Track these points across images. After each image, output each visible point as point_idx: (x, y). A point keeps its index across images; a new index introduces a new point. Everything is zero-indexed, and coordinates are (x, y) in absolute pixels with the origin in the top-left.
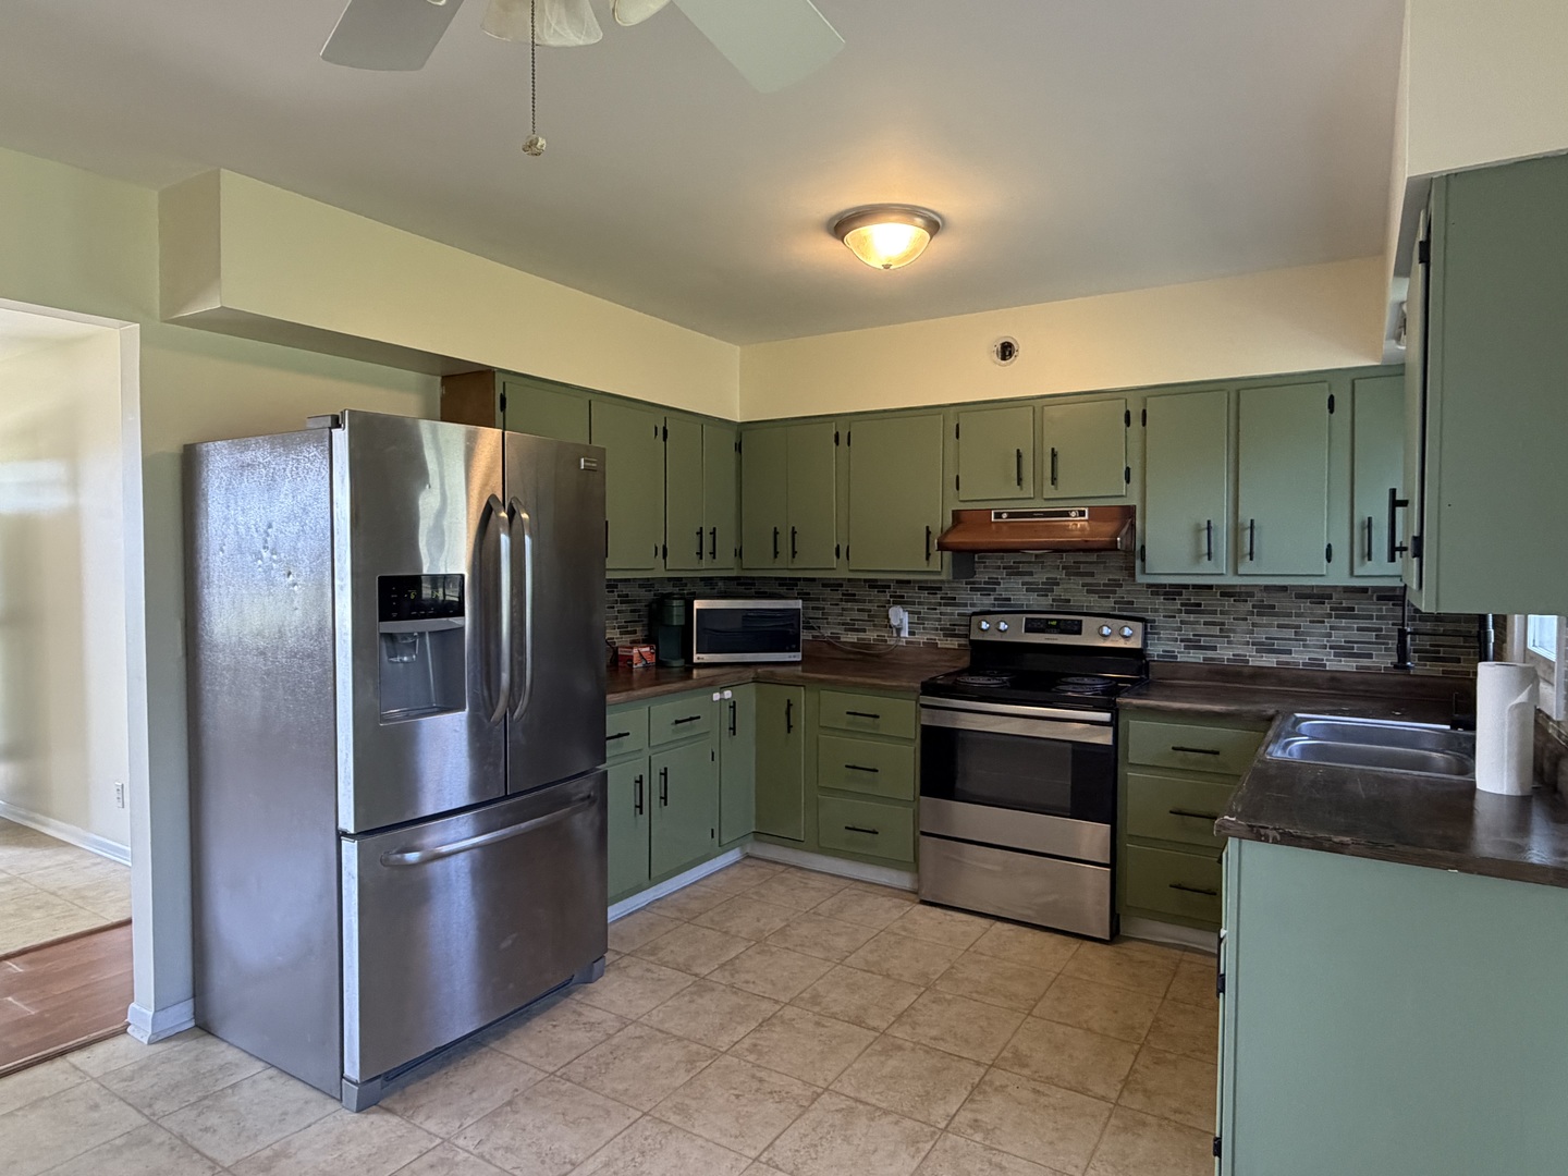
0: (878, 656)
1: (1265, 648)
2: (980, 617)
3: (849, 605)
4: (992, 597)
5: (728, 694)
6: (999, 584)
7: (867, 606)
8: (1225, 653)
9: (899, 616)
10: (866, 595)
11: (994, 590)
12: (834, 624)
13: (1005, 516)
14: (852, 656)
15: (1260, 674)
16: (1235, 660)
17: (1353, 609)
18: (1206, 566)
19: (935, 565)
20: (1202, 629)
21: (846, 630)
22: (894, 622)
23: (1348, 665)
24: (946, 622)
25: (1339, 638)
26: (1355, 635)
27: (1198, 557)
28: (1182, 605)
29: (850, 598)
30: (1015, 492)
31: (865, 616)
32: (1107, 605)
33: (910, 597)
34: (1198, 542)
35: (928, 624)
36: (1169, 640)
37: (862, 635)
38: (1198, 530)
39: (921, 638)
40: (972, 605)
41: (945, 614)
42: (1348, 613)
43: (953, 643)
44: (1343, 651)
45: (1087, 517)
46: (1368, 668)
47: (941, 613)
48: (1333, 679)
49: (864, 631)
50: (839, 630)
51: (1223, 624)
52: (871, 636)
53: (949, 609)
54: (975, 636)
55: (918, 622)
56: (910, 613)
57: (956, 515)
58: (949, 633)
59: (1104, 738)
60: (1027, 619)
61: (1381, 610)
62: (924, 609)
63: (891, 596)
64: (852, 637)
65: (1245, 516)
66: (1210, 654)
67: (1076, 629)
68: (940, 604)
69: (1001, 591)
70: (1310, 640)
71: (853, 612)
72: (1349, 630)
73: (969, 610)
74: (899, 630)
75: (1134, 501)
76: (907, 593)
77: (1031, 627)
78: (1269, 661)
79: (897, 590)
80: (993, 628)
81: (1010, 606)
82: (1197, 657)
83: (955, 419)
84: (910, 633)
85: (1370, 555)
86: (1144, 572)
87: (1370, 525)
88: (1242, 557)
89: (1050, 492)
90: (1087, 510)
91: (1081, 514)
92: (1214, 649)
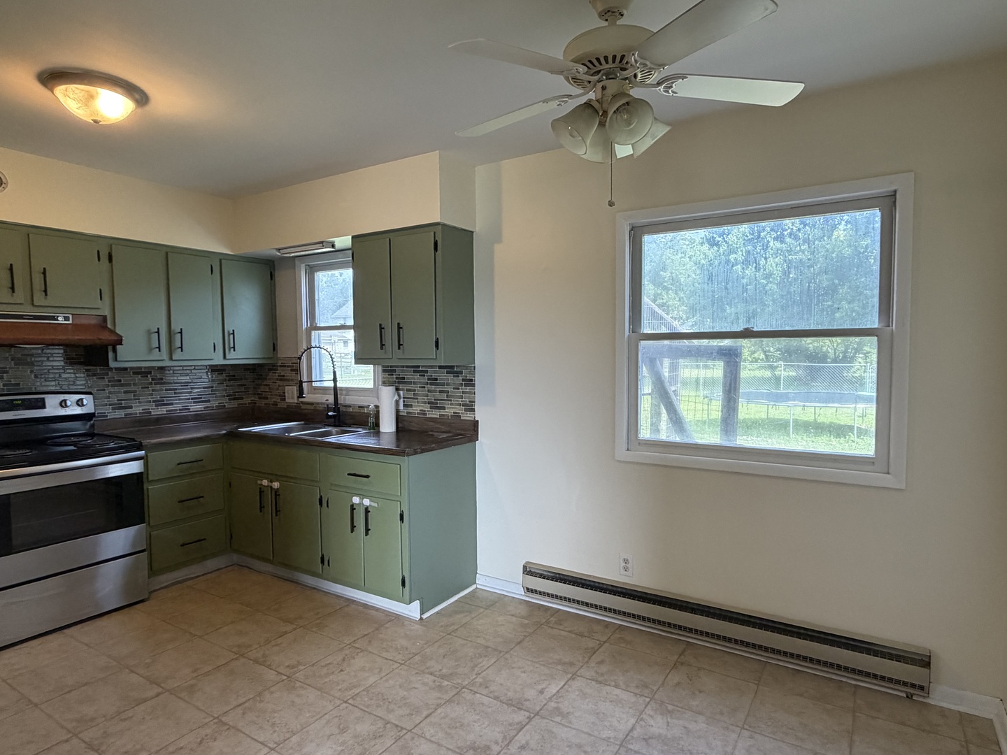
1: (160, 403)
8: (137, 409)
15: (159, 420)
16: (143, 413)
18: (156, 355)
20: (123, 396)
23: (200, 407)
27: (150, 350)
28: (109, 381)
34: (149, 340)
36: (106, 405)
38: (149, 333)
44: (198, 401)
45: (70, 322)
51: (136, 391)
59: (137, 468)
65: (176, 327)
66: (129, 411)
67: (41, 404)
75: (106, 312)
78: (162, 411)
82: (120, 414)
85: (234, 347)
86: (116, 359)
87: (233, 334)
88: (175, 349)
89: (39, 299)
90: (71, 316)
91: (66, 319)
92: (131, 407)
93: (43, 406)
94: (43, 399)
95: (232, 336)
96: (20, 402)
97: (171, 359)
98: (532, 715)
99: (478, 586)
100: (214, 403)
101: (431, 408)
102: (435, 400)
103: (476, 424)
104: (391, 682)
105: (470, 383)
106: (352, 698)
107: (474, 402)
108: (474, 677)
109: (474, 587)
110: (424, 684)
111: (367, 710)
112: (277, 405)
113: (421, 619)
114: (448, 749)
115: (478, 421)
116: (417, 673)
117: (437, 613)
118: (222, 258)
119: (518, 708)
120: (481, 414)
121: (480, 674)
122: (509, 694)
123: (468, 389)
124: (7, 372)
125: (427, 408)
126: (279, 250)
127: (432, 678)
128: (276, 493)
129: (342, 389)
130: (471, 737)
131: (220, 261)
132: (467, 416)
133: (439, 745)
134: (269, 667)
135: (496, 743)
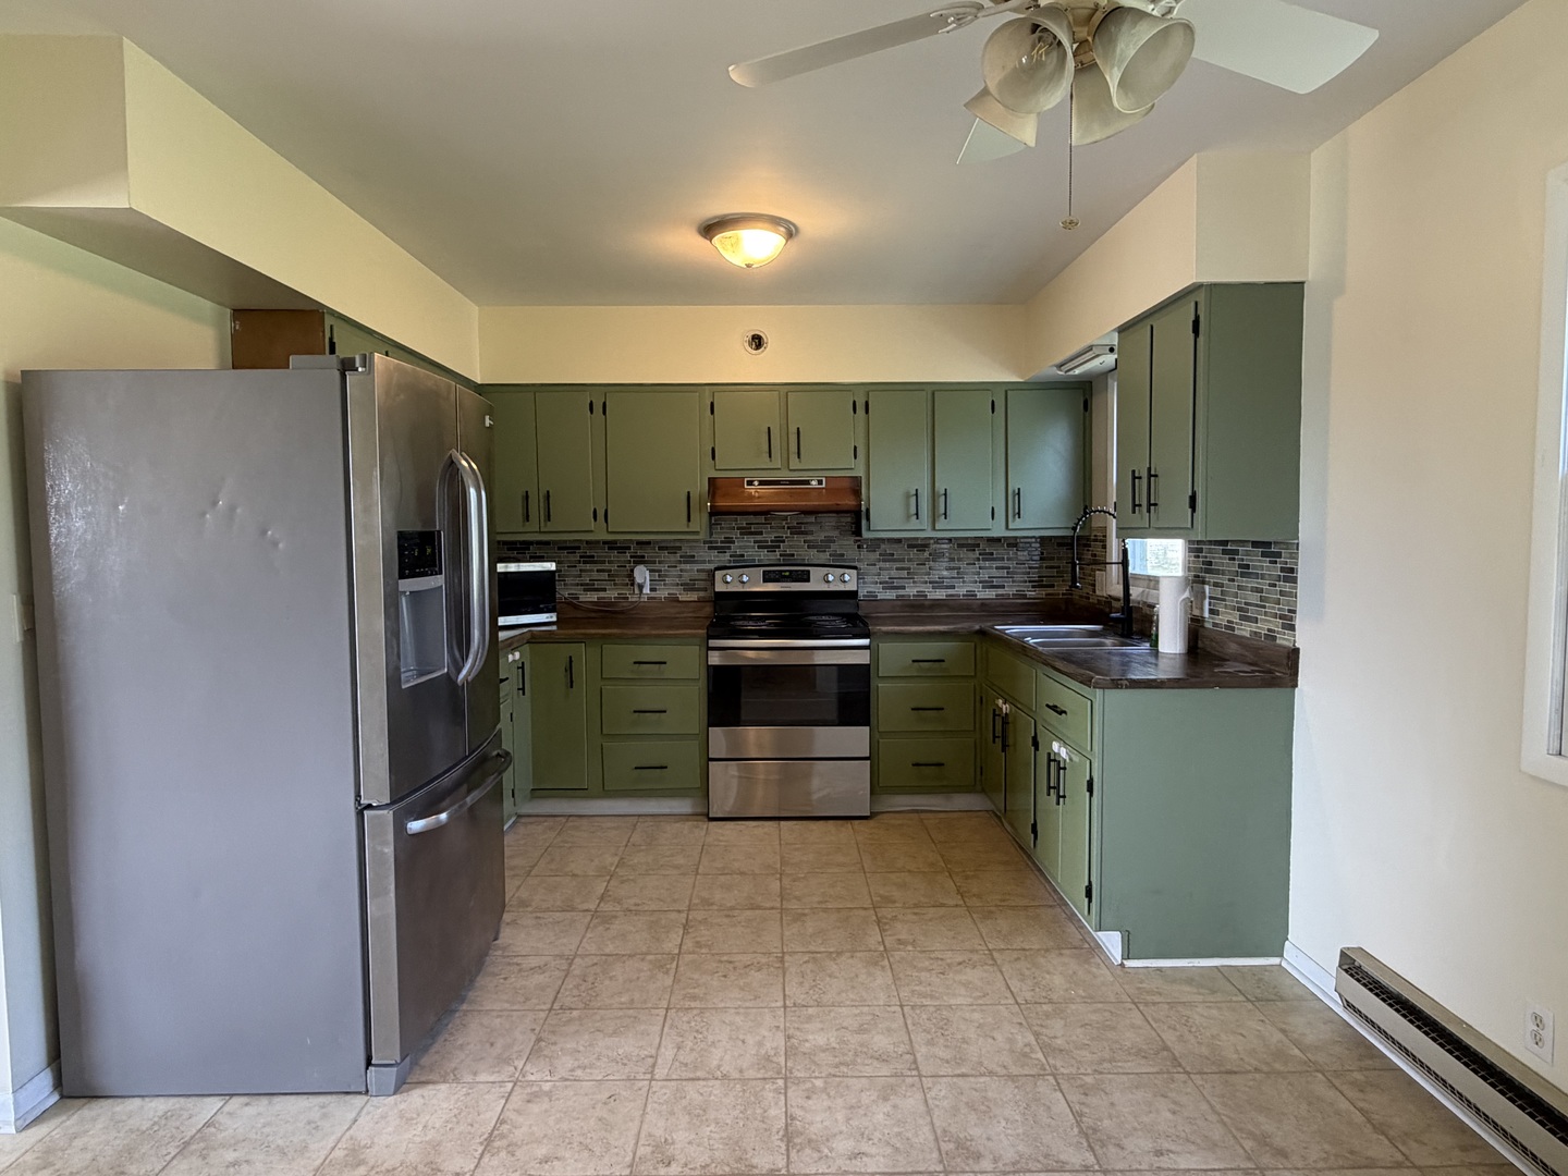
0: (622, 612)
1: (938, 585)
2: (725, 572)
3: (588, 566)
4: (728, 554)
5: (517, 655)
6: (734, 542)
7: (606, 566)
8: (911, 591)
9: (642, 574)
10: (606, 557)
11: (729, 548)
12: (572, 585)
13: (756, 483)
14: (593, 615)
15: (937, 604)
16: (919, 596)
17: (992, 554)
18: (914, 523)
19: (694, 526)
20: (894, 573)
21: (585, 590)
22: (639, 580)
23: (990, 594)
24: (686, 578)
25: (985, 576)
26: (995, 573)
27: (908, 517)
29: (589, 559)
30: (764, 462)
31: (605, 576)
32: (824, 557)
33: (652, 557)
34: (908, 505)
35: (668, 580)
36: (872, 583)
37: (602, 594)
38: (908, 496)
39: (663, 593)
40: (709, 562)
41: (686, 571)
42: (989, 557)
43: (693, 596)
44: (989, 585)
45: (824, 486)
46: (1002, 595)
47: (681, 570)
48: (982, 604)
49: (605, 590)
50: (578, 591)
51: (910, 568)
52: (611, 594)
53: (688, 567)
54: (720, 587)
55: (658, 578)
56: (651, 571)
57: (712, 481)
58: (689, 587)
59: (862, 658)
60: (764, 572)
61: (1008, 554)
62: (664, 567)
63: (631, 557)
64: (593, 597)
65: (940, 488)
66: (901, 592)
67: (805, 577)
68: (680, 562)
69: (736, 548)
70: (967, 578)
71: (592, 573)
72: (990, 570)
73: (712, 566)
74: (641, 587)
75: (860, 473)
76: (648, 554)
77: (767, 578)
78: (940, 594)
79: (639, 550)
80: (736, 580)
81: (744, 561)
82: (891, 595)
83: (710, 398)
84: (651, 590)
85: (1019, 513)
86: (869, 529)
87: (1019, 494)
88: (939, 517)
89: (794, 464)
90: (824, 479)
91: (820, 482)
92: (904, 588)
93: (808, 580)
94: (809, 571)
95: (1017, 497)
96: (787, 574)
97: (934, 529)
98: (1097, 1167)
99: (1284, 964)
100: (1010, 590)
101: (1242, 618)
102: (1246, 604)
103: (1294, 654)
104: (976, 1016)
105: (1290, 574)
106: (913, 1007)
107: (1294, 612)
108: (1089, 1071)
109: (1275, 961)
110: (1011, 1041)
111: (910, 1027)
112: (1089, 598)
113: (1122, 965)
114: (932, 1123)
115: (1298, 649)
116: (1021, 1024)
117: (1159, 969)
118: (1008, 388)
119: (1090, 1146)
120: (1304, 637)
121: (1101, 1073)
122: (1106, 1122)
123: (1287, 587)
124: (784, 541)
125: (1235, 617)
126: (1060, 366)
127: (1031, 1038)
128: (1005, 720)
129: (1137, 577)
130: (976, 1132)
131: (1006, 392)
132: (1283, 640)
133: (929, 1112)
134: (882, 931)
135: (995, 1161)
